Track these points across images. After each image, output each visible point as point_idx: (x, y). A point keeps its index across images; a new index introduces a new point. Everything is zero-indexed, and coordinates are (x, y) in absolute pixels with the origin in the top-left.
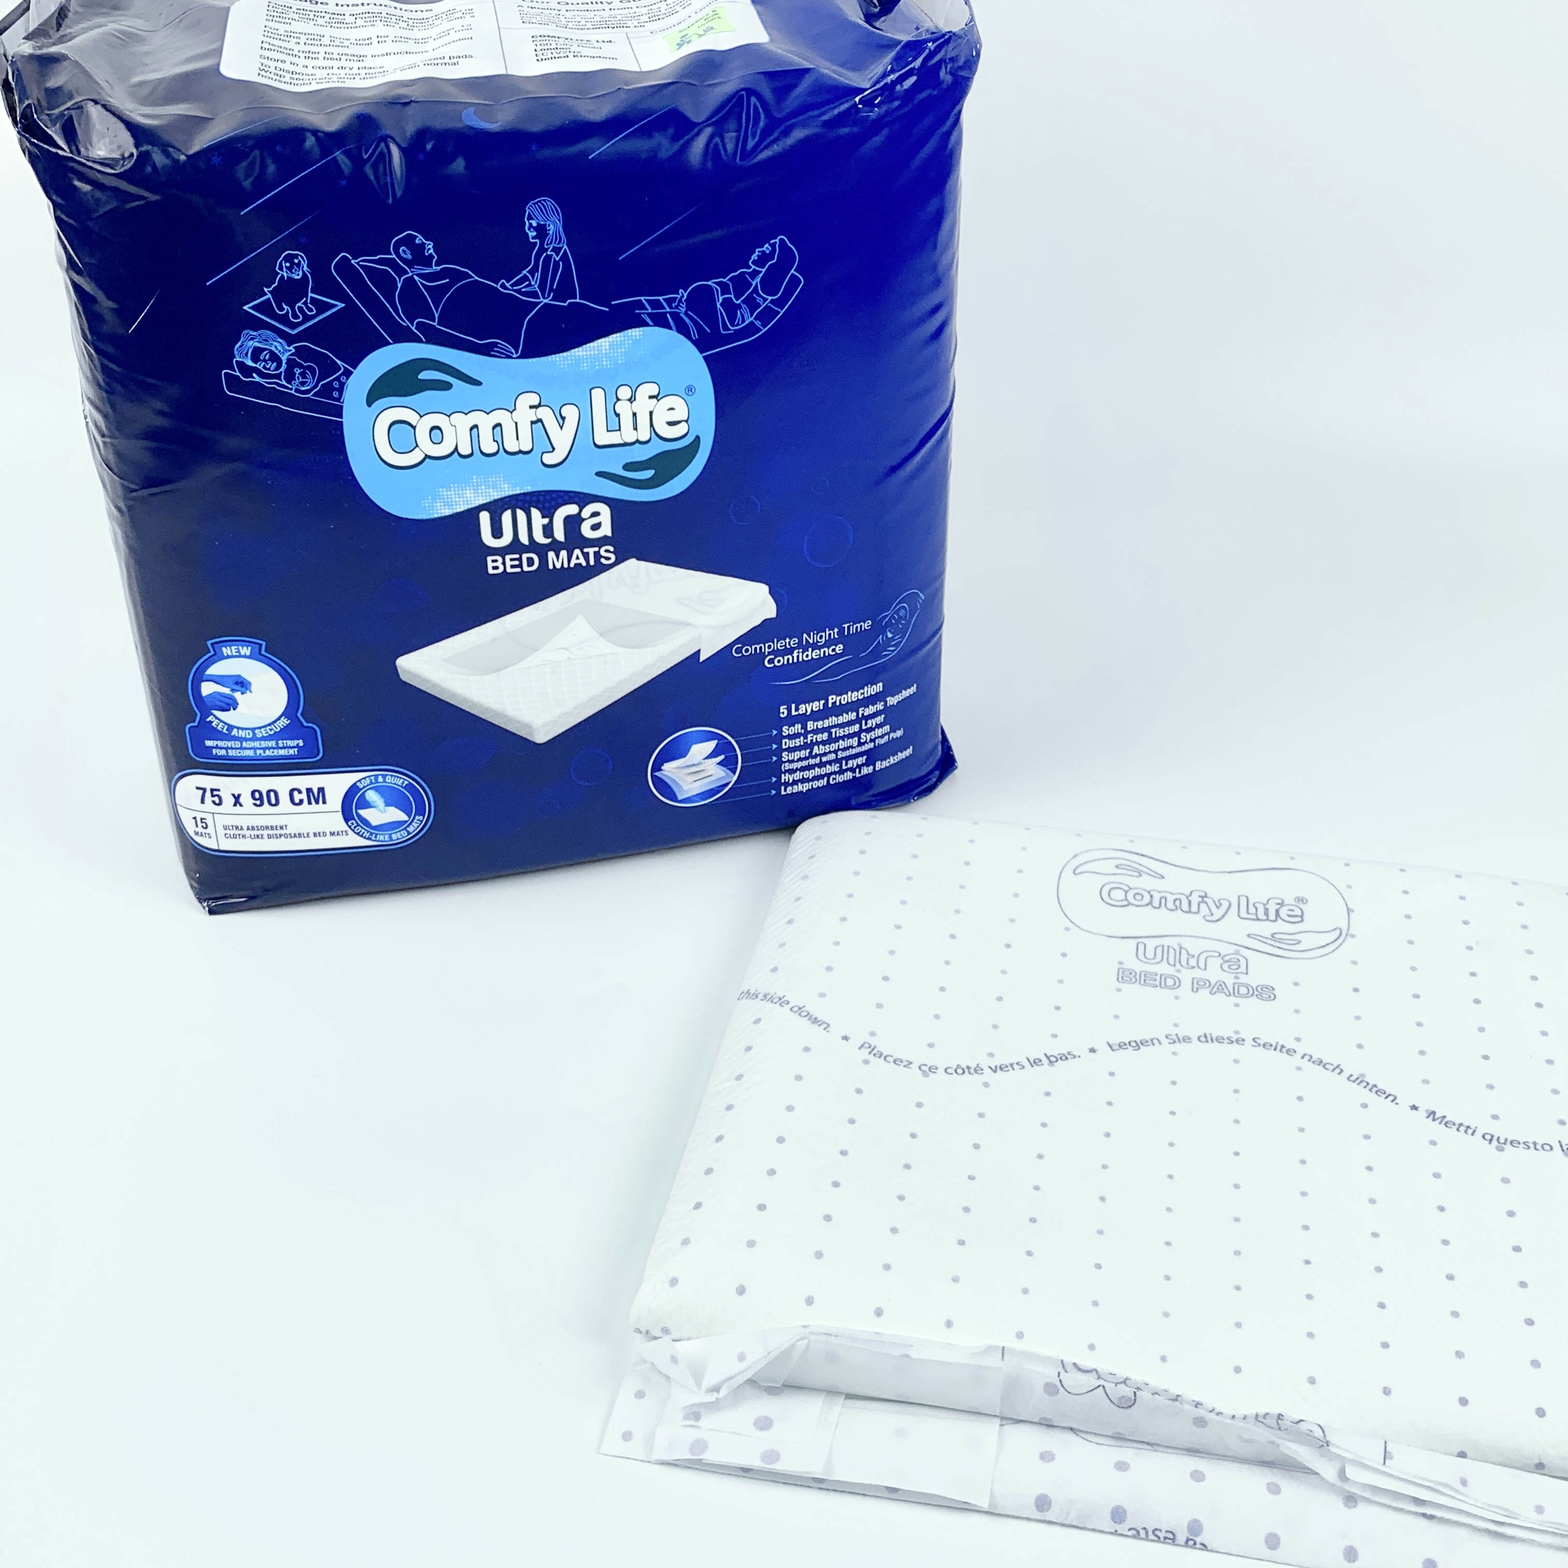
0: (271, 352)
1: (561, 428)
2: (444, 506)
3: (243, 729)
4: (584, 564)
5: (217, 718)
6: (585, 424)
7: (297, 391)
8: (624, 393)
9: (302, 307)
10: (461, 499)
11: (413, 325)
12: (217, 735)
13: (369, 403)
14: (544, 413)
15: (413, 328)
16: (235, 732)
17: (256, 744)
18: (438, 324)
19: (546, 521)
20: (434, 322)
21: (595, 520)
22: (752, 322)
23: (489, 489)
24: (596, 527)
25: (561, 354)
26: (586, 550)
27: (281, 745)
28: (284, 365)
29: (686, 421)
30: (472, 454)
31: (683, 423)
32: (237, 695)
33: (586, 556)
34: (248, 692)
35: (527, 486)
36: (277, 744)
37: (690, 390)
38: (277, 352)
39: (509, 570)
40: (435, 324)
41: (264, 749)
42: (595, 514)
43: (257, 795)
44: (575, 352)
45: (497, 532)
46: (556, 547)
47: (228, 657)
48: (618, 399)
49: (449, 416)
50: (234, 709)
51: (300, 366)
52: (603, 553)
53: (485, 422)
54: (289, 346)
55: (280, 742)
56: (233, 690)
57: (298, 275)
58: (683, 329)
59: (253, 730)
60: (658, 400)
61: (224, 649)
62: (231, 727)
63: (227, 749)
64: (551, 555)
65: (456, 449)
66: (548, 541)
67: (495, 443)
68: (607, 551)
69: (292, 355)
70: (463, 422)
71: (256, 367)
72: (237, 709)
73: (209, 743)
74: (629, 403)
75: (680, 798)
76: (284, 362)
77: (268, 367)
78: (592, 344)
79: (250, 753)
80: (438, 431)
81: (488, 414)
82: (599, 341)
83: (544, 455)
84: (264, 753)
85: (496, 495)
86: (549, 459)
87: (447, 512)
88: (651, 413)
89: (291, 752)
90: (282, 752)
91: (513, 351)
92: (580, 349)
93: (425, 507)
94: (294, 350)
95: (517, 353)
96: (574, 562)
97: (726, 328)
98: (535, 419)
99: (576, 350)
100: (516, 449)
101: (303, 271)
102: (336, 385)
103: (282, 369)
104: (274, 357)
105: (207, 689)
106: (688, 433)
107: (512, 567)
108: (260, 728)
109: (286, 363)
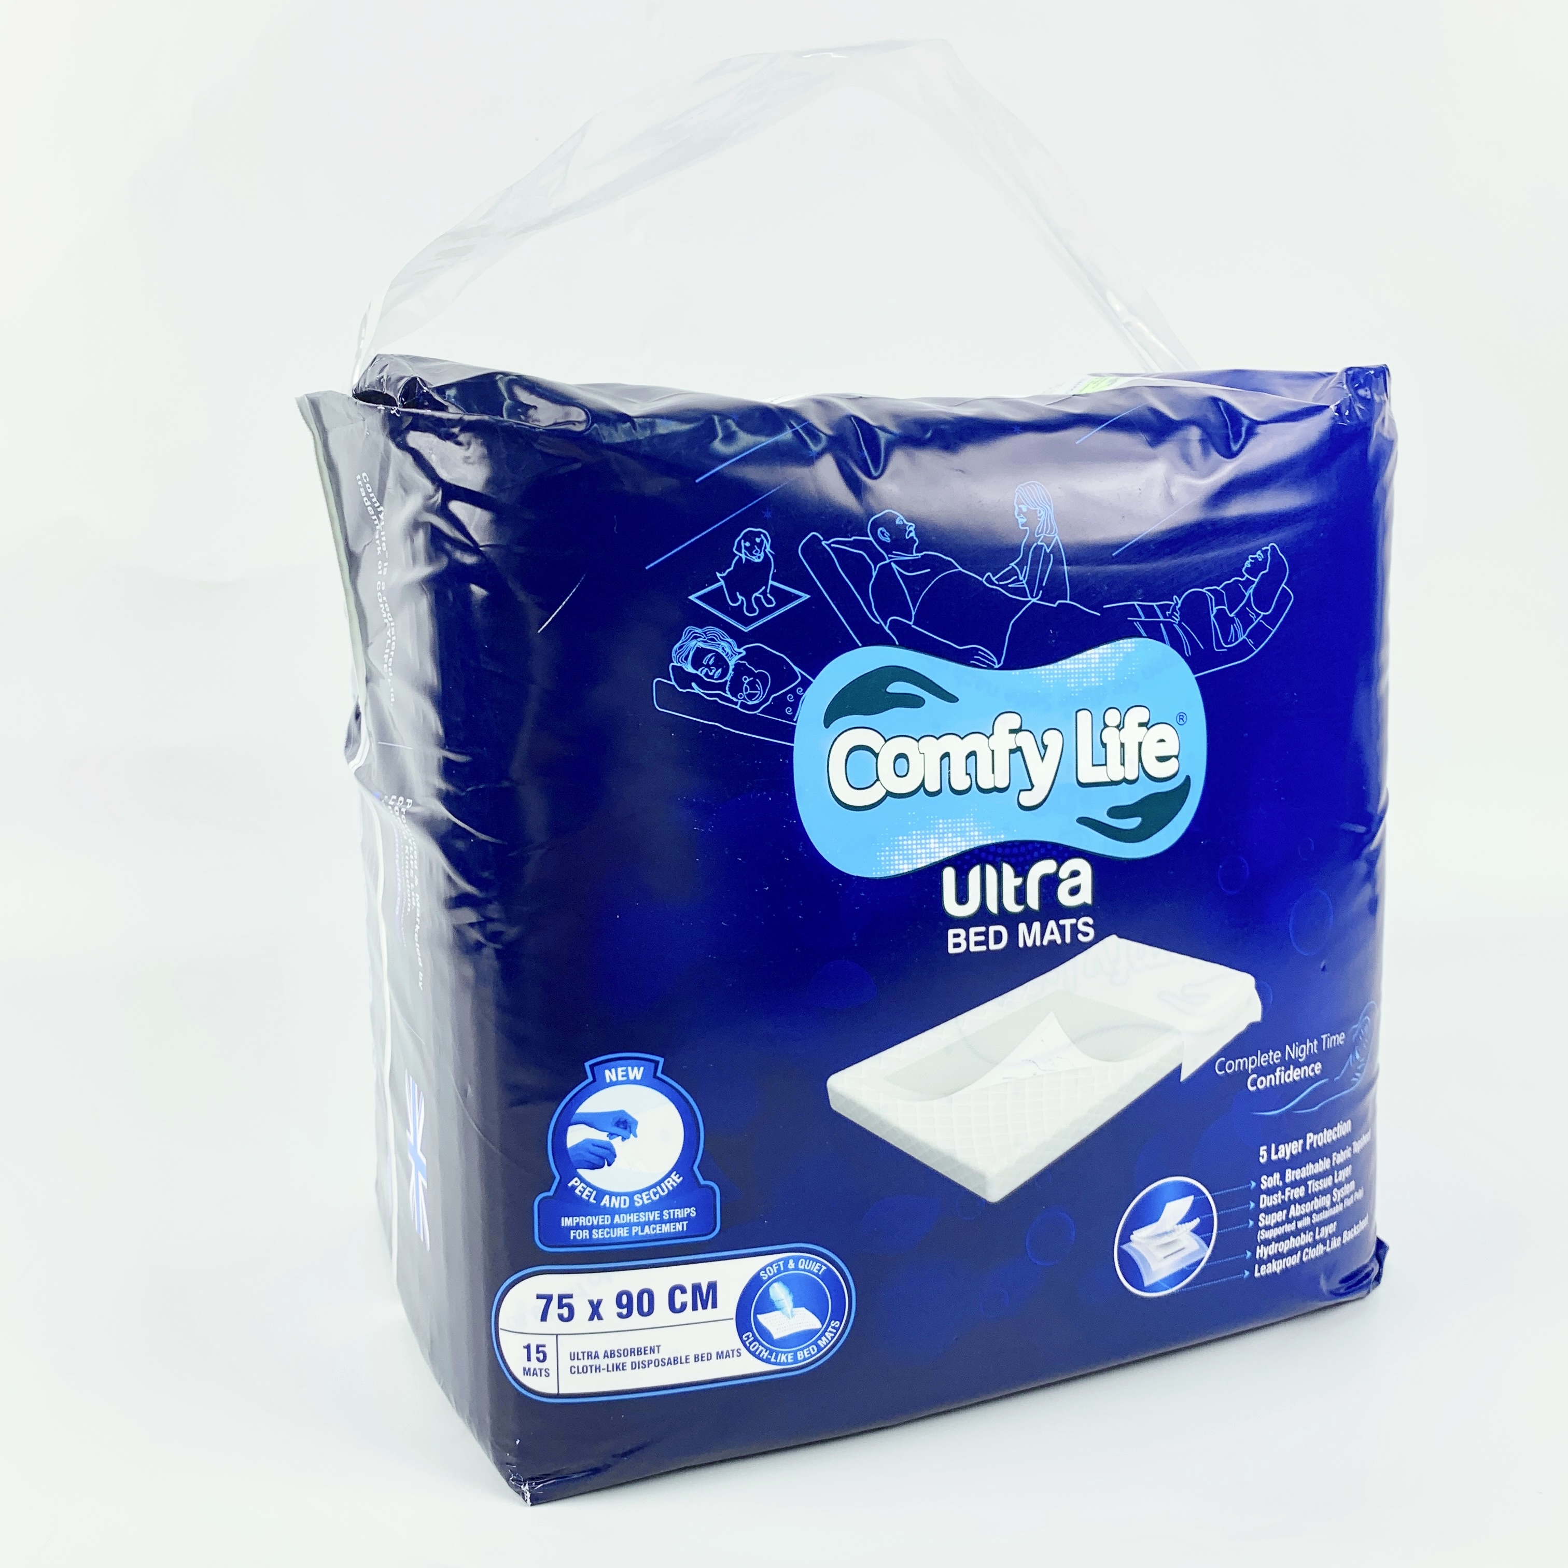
0: (718, 655)
1: (1042, 759)
2: (904, 859)
3: (617, 1195)
4: (1059, 941)
5: (583, 1180)
6: (1070, 755)
7: (743, 706)
8: (1113, 718)
9: (760, 598)
10: (923, 851)
11: (886, 624)
12: (581, 1207)
13: (827, 723)
14: (1025, 740)
15: (886, 628)
16: (606, 1201)
17: (633, 1218)
18: (913, 624)
19: (1019, 881)
20: (910, 621)
21: (1074, 882)
22: (1244, 640)
23: (957, 837)
24: (1074, 891)
25: (1047, 667)
26: (1062, 922)
27: (666, 1217)
28: (731, 672)
29: (1177, 757)
30: (939, 792)
31: (1174, 759)
32: (616, 1143)
33: (1062, 929)
34: (632, 1136)
35: (1000, 834)
36: (661, 1215)
37: (1181, 717)
38: (724, 655)
39: (973, 948)
40: (911, 623)
41: (643, 1225)
42: (1075, 874)
43: (624, 1300)
44: (1062, 665)
45: (962, 897)
46: (1028, 917)
47: (612, 1084)
48: (1106, 726)
49: (918, 741)
50: (609, 1165)
51: (750, 673)
52: (1081, 927)
53: (958, 748)
54: (739, 647)
55: (665, 1212)
56: (611, 1135)
57: (759, 557)
58: (1176, 645)
59: (631, 1195)
60: (1148, 729)
61: (607, 1072)
62: (601, 1194)
63: (591, 1228)
64: (1022, 927)
65: (922, 784)
66: (1018, 909)
67: (968, 776)
68: (1086, 924)
69: (741, 659)
70: (933, 748)
71: (697, 674)
72: (614, 1165)
73: (566, 1222)
74: (1116, 730)
75: (1147, 1282)
76: (731, 667)
77: (711, 674)
78: (1080, 656)
79: (622, 1233)
80: (904, 760)
81: (962, 738)
82: (1089, 652)
83: (1022, 793)
84: (642, 1231)
85: (963, 846)
86: (1028, 799)
87: (905, 868)
88: (1140, 744)
89: (679, 1227)
90: (666, 1228)
91: (995, 660)
92: (1068, 661)
93: (881, 861)
94: (744, 653)
95: (999, 663)
96: (1048, 937)
97: (1219, 646)
98: (1014, 747)
99: (1064, 661)
100: (991, 786)
101: (765, 553)
102: (790, 698)
103: (728, 678)
104: (720, 662)
105: (576, 1135)
106: (1178, 771)
107: (977, 944)
108: (640, 1192)
109: (733, 670)
